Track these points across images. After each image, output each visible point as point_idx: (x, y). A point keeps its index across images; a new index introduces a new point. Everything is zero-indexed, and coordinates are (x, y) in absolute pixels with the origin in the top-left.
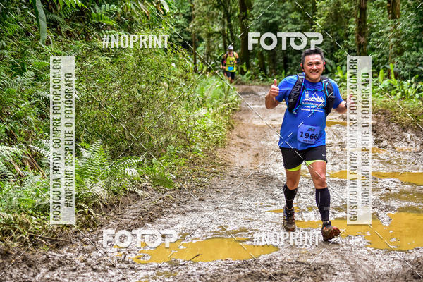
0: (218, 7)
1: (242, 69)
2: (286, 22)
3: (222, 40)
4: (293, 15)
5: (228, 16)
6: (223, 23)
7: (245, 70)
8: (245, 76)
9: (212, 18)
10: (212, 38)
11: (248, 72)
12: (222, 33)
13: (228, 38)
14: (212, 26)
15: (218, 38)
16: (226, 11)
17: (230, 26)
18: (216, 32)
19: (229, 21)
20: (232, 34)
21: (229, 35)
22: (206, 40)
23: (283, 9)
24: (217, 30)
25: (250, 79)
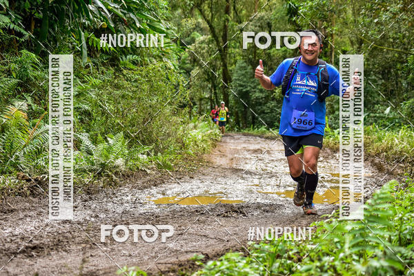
0: (208, 80)
2: (255, 91)
3: (209, 104)
4: (259, 87)
5: (214, 86)
6: (211, 92)
9: (203, 88)
10: (203, 102)
12: (210, 98)
13: (214, 102)
14: (203, 93)
15: (207, 103)
16: (213, 83)
17: (215, 93)
18: (205, 98)
19: (215, 90)
20: (217, 99)
21: (215, 100)
22: (198, 103)
23: (253, 82)
24: (206, 96)
25: (229, 130)
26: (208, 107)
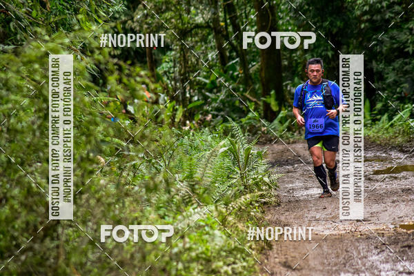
1: (267, 106)
6: (215, 4)
7: (275, 108)
8: (276, 122)
10: (189, 42)
11: (283, 113)
12: (212, 27)
13: (227, 36)
14: (189, 12)
15: (204, 40)
17: (230, 9)
18: (198, 26)
21: (230, 29)
24: (199, 20)
26: (212, 55)
